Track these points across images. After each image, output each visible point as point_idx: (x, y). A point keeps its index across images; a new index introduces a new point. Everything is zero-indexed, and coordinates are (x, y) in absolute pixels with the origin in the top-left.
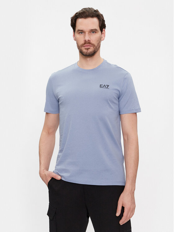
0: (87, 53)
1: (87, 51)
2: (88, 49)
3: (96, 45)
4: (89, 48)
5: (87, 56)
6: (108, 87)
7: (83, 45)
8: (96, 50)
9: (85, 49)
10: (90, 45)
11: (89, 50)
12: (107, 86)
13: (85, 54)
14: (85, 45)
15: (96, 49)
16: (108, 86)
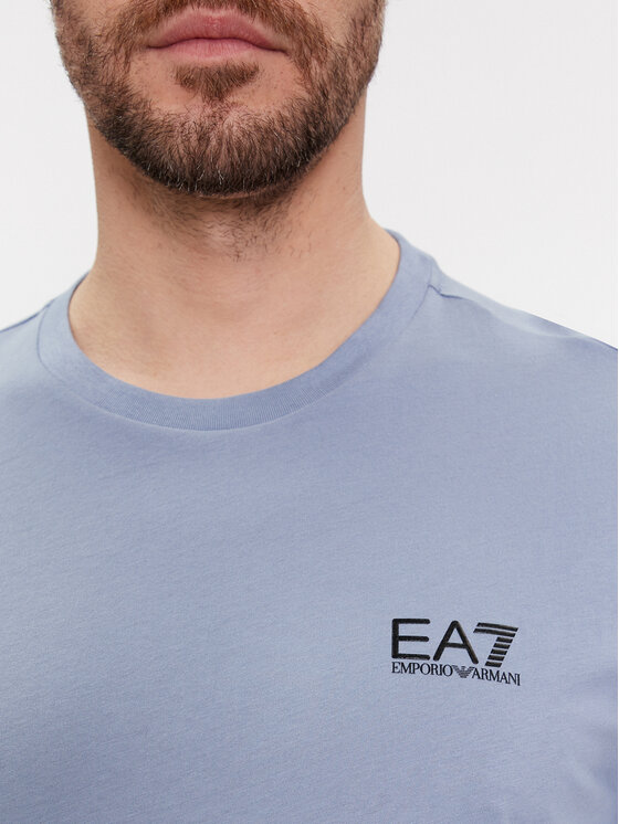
0: (203, 137)
1: (218, 118)
2: (219, 85)
3: (337, 33)
4: (243, 76)
5: (212, 186)
6: (497, 656)
7: (145, 23)
8: (332, 115)
9: (187, 80)
10: (258, 27)
11: (238, 96)
12: (483, 645)
13: (177, 150)
14: (174, 23)
15: (333, 96)
16: (504, 636)
